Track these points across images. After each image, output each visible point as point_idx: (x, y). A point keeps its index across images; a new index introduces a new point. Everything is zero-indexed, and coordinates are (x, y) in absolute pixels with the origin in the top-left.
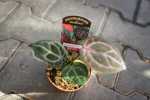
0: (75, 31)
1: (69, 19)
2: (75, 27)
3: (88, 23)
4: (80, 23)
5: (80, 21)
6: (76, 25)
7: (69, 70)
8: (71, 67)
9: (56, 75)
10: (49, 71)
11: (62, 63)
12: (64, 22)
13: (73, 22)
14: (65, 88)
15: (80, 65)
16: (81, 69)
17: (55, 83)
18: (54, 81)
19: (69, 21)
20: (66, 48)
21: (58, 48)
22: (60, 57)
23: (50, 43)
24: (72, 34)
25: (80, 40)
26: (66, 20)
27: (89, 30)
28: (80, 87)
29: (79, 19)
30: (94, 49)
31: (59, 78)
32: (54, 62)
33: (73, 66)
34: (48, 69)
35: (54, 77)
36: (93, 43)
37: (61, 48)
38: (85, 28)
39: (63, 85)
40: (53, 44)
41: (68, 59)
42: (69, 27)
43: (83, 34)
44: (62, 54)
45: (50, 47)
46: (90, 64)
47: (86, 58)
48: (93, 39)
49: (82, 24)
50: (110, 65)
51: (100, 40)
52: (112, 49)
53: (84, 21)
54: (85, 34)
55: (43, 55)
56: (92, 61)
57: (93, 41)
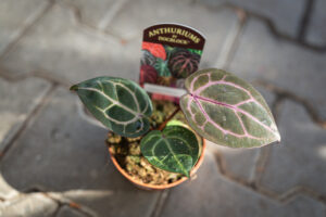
0: (170, 58)
1: (156, 32)
2: (171, 49)
3: (197, 41)
4: (180, 41)
5: (180, 37)
6: (172, 45)
7: (157, 143)
8: (160, 135)
9: (129, 154)
10: (115, 144)
11: (142, 126)
12: (147, 38)
13: (166, 39)
14: (149, 182)
15: (181, 130)
16: (183, 141)
17: (127, 171)
18: (124, 167)
19: (157, 36)
20: (150, 95)
21: (133, 94)
22: (137, 115)
23: (115, 84)
24: (164, 65)
25: (181, 77)
26: (151, 34)
27: (199, 57)
28: (179, 178)
29: (179, 31)
30: (210, 96)
31: (136, 159)
33: (165, 133)
34: (112, 140)
35: (125, 157)
36: (210, 84)
37: (139, 95)
38: (191, 51)
39: (144, 174)
40: (122, 86)
41: (154, 120)
42: (157, 50)
43: (188, 65)
44: (142, 108)
45: (116, 92)
46: (202, 128)
47: (193, 115)
48: (209, 74)
49: (185, 42)
50: (246, 132)
51: (224, 77)
52: (251, 96)
53: (191, 35)
54: (191, 65)
55: (100, 110)
56: (207, 121)
57: (210, 78)
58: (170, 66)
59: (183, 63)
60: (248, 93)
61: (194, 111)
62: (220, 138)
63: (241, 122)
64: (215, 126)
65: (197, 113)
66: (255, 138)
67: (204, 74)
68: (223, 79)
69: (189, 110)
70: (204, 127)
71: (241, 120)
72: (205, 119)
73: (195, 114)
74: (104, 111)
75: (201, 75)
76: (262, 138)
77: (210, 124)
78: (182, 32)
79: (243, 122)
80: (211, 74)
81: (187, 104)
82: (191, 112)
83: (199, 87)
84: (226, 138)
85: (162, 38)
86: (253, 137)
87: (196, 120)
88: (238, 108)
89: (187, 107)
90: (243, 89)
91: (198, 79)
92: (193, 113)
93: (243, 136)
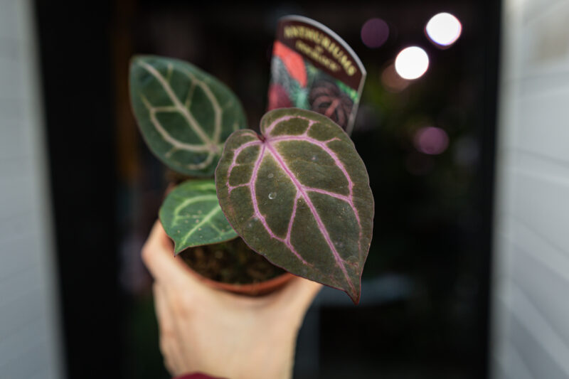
2: (313, 71)
3: (351, 71)
4: (326, 62)
5: (327, 54)
11: (203, 165)
13: (307, 50)
21: (218, 110)
23: (196, 81)
26: (287, 32)
29: (326, 43)
32: (178, 145)
38: (342, 86)
43: (335, 111)
44: (223, 138)
45: (191, 94)
46: (231, 188)
47: (234, 164)
48: (311, 123)
49: (333, 67)
50: (288, 235)
51: (332, 140)
52: (351, 192)
53: (342, 57)
54: (340, 114)
55: (148, 105)
56: (247, 184)
57: (309, 128)
58: (311, 101)
59: (329, 104)
60: (351, 185)
61: (241, 159)
62: (242, 219)
63: (293, 215)
64: (250, 197)
65: (243, 165)
66: (299, 256)
67: (304, 118)
68: (329, 141)
69: (235, 153)
70: (234, 190)
71: (296, 214)
72: (247, 181)
73: (238, 165)
74: (153, 111)
75: (299, 117)
76: (310, 265)
77: (247, 190)
78: (330, 45)
79: (295, 219)
80: (314, 125)
81: (239, 144)
82: (235, 158)
83: (283, 134)
84: (250, 225)
85: (301, 46)
86: (296, 253)
87: (232, 173)
88: (306, 194)
89: (236, 148)
90: (346, 173)
91: (291, 121)
92: (238, 161)
93: (279, 239)
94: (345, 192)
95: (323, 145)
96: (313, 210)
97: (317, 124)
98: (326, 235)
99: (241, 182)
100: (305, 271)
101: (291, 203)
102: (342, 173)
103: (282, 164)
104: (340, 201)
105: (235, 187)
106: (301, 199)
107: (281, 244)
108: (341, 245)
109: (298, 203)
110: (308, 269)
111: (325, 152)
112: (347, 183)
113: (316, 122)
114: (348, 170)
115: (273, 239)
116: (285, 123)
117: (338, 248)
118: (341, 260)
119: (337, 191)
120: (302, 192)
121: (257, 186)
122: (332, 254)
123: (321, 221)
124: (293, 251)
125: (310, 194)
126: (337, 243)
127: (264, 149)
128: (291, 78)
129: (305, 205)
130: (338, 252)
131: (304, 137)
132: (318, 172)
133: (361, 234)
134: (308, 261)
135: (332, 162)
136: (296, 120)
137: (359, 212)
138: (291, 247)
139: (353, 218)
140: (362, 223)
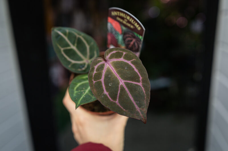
1: (116, 13)
2: (124, 28)
3: (139, 28)
4: (129, 25)
5: (129, 22)
6: (125, 26)
13: (121, 20)
19: (116, 16)
21: (88, 47)
22: (85, 60)
23: (78, 36)
24: (120, 38)
26: (113, 13)
29: (128, 18)
32: (73, 62)
38: (136, 34)
40: (83, 39)
43: (134, 43)
45: (77, 41)
46: (94, 82)
47: (95, 72)
48: (124, 53)
49: (132, 27)
50: (118, 100)
51: (133, 60)
52: (141, 81)
53: (135, 23)
54: (136, 44)
55: (60, 47)
56: (100, 80)
57: (123, 56)
58: (124, 39)
59: (131, 41)
60: (141, 78)
61: (98, 70)
62: (100, 94)
63: (119, 92)
64: (102, 85)
65: (98, 72)
66: (122, 108)
67: (121, 52)
68: (131, 61)
69: (95, 67)
70: (96, 82)
71: (120, 91)
72: (100, 79)
73: (97, 72)
74: (62, 49)
75: (119, 51)
76: (127, 111)
77: (100, 82)
78: (130, 19)
79: (120, 93)
80: (125, 54)
81: (97, 64)
82: (95, 70)
83: (113, 58)
84: (103, 96)
85: (118, 19)
86: (121, 107)
87: (95, 76)
88: (124, 83)
89: (95, 65)
90: (139, 74)
91: (116, 53)
92: (96, 71)
93: (114, 101)
94: (139, 81)
95: (129, 62)
96: (127, 89)
97: (127, 54)
98: (132, 98)
99: (98, 79)
100: (124, 113)
101: (118, 87)
102: (137, 74)
103: (114, 71)
104: (137, 85)
105: (96, 81)
106: (122, 85)
107: (115, 103)
108: (138, 102)
109: (121, 87)
110: (126, 112)
111: (130, 65)
112: (139, 78)
113: (126, 53)
114: (139, 72)
115: (112, 102)
116: (114, 54)
117: (137, 104)
118: (138, 108)
119: (136, 81)
120: (122, 82)
121: (105, 80)
122: (135, 106)
123: (130, 94)
124: (119, 106)
125: (125, 83)
126: (136, 102)
127: (106, 65)
128: (115, 31)
129: (123, 88)
130: (137, 105)
131: (122, 59)
132: (128, 74)
133: (145, 97)
134: (126, 109)
135: (133, 69)
136: (118, 52)
137: (145, 89)
138: (119, 104)
139: (142, 91)
140: (146, 93)
